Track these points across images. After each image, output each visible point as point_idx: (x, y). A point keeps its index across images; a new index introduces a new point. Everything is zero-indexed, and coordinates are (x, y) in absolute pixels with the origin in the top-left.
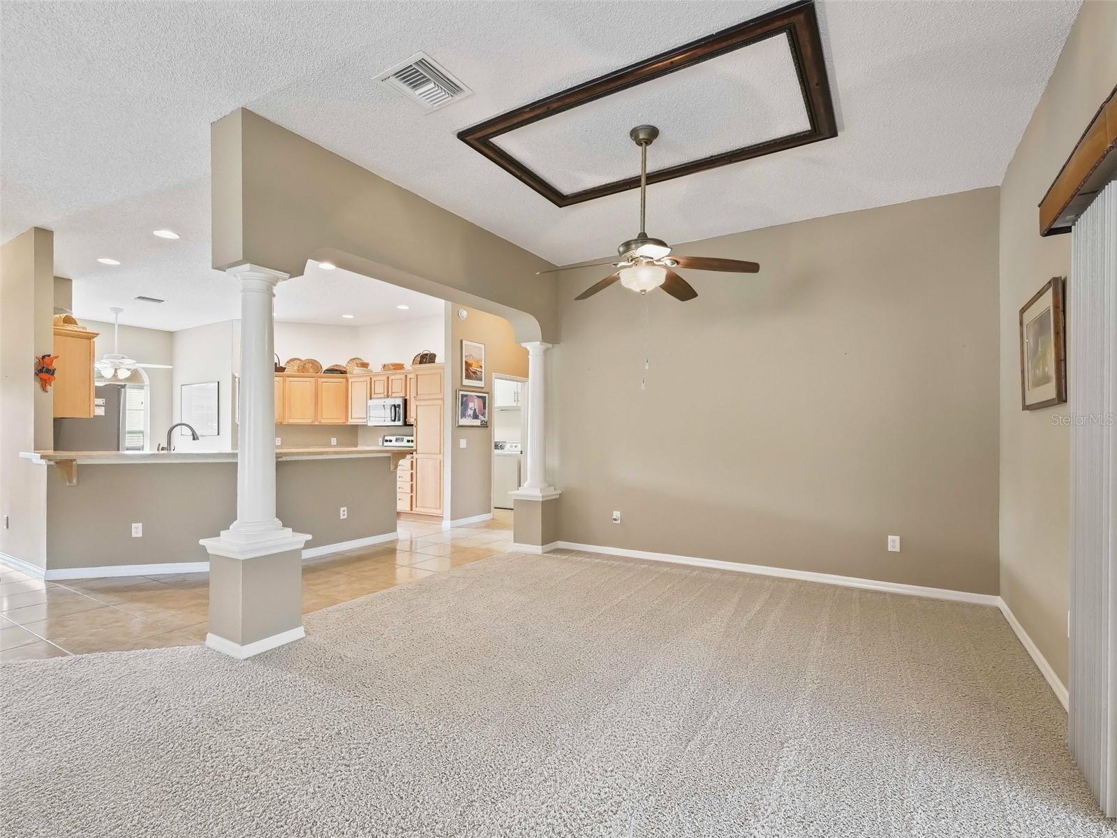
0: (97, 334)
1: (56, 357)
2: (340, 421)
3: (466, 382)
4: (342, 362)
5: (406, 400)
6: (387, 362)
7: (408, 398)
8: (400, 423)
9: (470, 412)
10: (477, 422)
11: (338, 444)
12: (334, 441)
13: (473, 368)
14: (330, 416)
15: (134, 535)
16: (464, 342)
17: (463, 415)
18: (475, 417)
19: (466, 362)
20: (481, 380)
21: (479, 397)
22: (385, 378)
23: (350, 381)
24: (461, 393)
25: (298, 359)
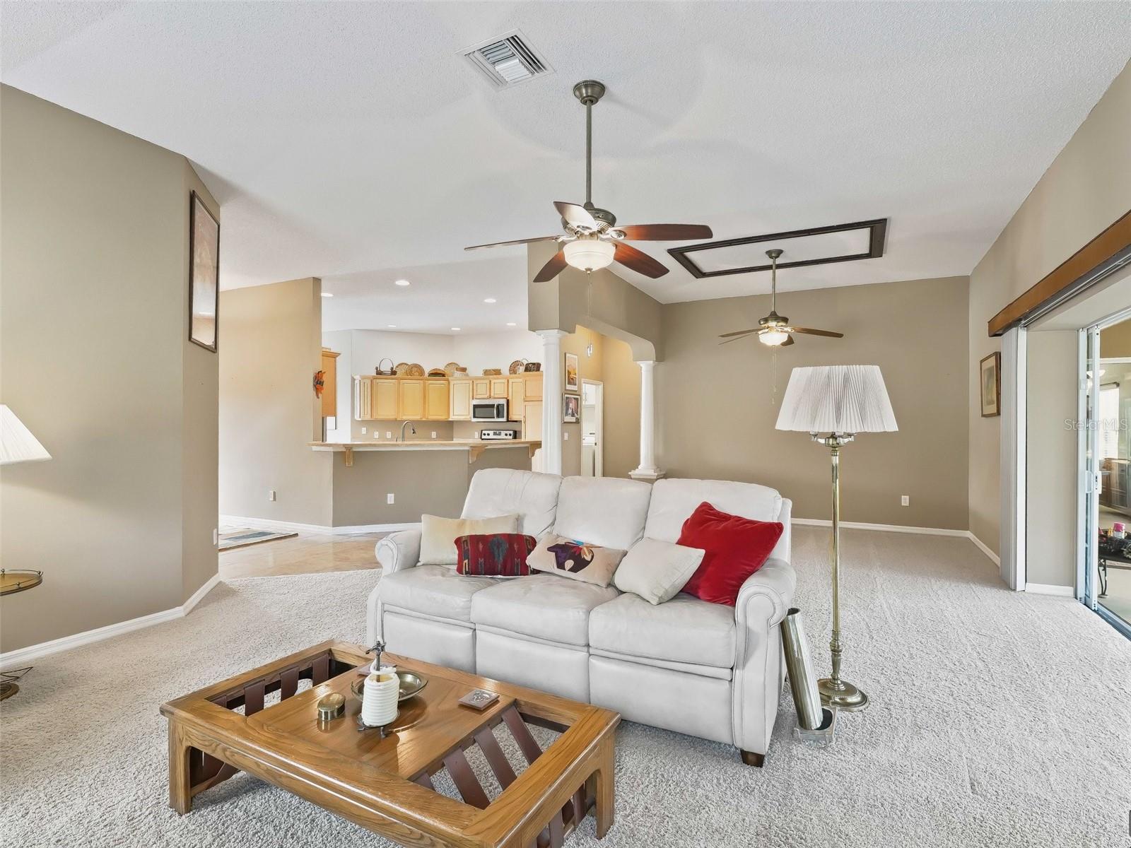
0: (340, 354)
1: (324, 373)
2: (443, 417)
3: (569, 387)
4: (441, 366)
5: (508, 401)
6: (488, 368)
7: (510, 398)
8: (504, 419)
9: (570, 411)
10: (573, 420)
11: (438, 437)
12: (434, 434)
13: (572, 376)
14: (435, 414)
15: (389, 503)
16: (567, 355)
17: (567, 414)
18: (573, 415)
19: (568, 371)
20: (575, 385)
21: (574, 398)
22: (487, 381)
23: (452, 383)
24: (566, 396)
25: (406, 364)
